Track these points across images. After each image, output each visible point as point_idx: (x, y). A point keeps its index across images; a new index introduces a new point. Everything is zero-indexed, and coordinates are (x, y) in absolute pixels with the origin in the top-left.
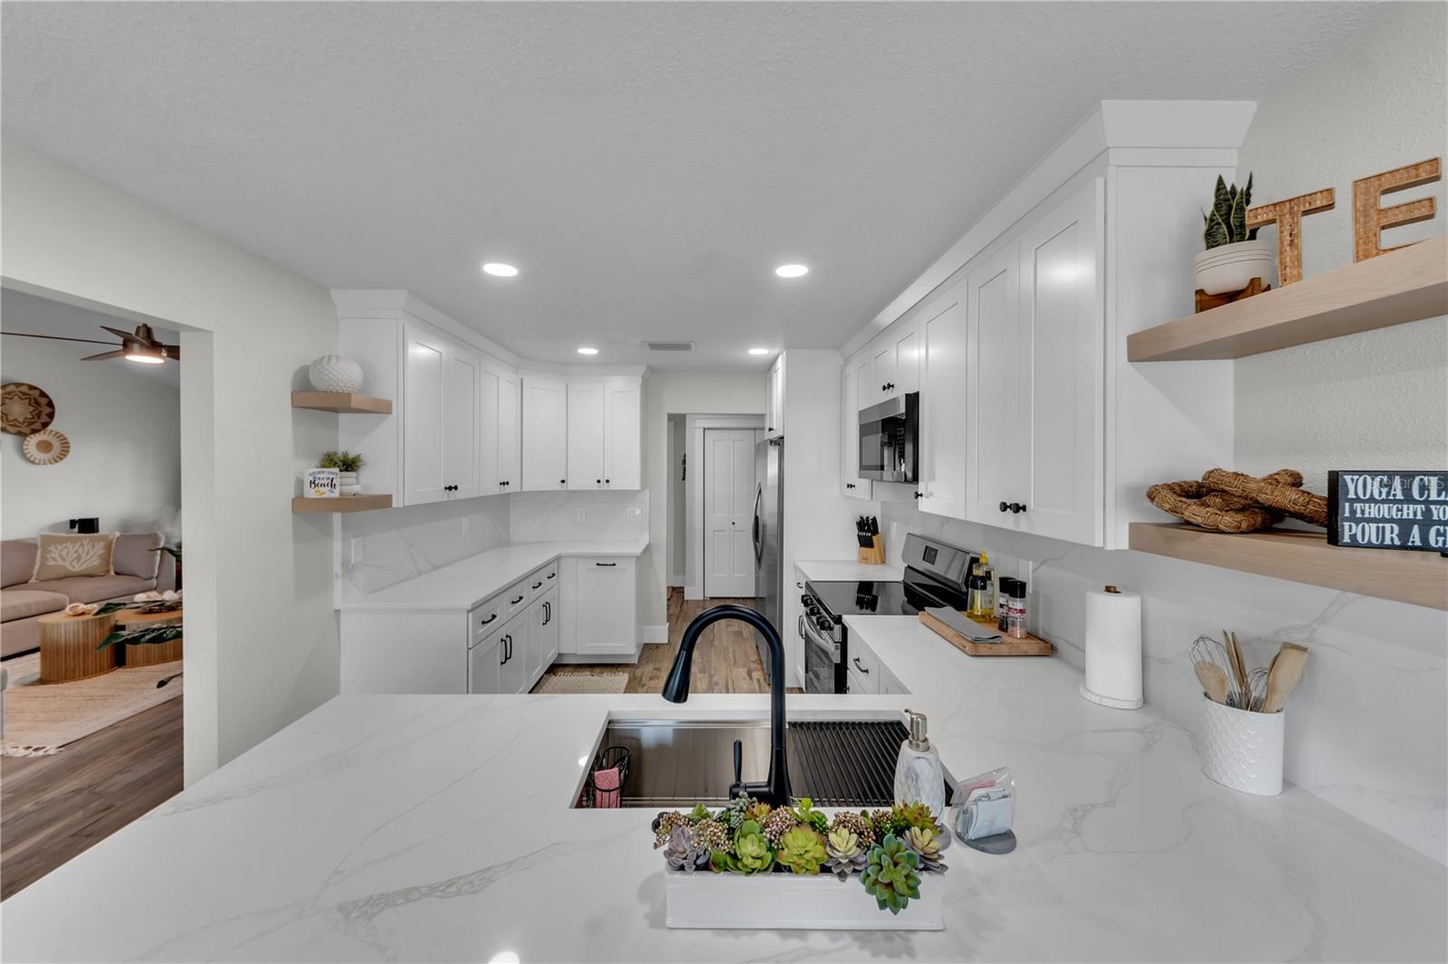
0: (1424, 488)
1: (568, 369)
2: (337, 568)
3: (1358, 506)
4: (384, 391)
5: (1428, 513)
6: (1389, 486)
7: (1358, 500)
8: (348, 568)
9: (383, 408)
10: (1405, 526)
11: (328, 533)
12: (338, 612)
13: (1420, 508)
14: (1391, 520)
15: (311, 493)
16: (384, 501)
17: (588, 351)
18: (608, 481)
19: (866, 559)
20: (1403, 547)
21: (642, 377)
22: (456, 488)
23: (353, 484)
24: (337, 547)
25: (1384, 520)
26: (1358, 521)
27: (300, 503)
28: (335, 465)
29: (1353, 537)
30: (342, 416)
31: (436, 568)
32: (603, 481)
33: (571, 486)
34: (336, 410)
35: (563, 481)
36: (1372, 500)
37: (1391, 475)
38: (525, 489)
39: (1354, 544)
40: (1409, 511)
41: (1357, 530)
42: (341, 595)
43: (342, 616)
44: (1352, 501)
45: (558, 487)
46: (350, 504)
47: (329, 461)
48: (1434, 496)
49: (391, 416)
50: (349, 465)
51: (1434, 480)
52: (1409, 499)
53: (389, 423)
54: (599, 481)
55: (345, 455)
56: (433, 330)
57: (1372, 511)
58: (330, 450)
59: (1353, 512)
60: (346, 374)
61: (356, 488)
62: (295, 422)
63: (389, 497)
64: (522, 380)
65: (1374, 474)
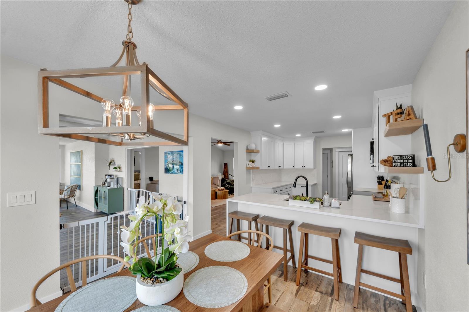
0: (403, 157)
1: (295, 139)
2: (251, 180)
3: (395, 161)
4: (259, 149)
5: (403, 161)
6: (399, 157)
7: (395, 160)
8: (253, 180)
9: (258, 152)
10: (401, 163)
11: (250, 173)
12: (251, 187)
13: (403, 160)
14: (399, 163)
15: (248, 166)
16: (258, 168)
17: (298, 135)
18: (305, 166)
19: (380, 188)
20: (401, 166)
21: (314, 140)
22: (270, 166)
23: (254, 165)
24: (251, 176)
25: (398, 163)
26: (395, 163)
27: (247, 167)
28: (251, 162)
29: (394, 166)
30: (252, 153)
31: (266, 183)
32: (303, 166)
33: (296, 167)
34: (251, 153)
35: (293, 166)
36: (397, 160)
37: (399, 156)
38: (284, 168)
39: (395, 166)
40: (402, 161)
41: (395, 164)
42: (252, 184)
43: (252, 188)
44: (394, 160)
45: (292, 168)
46: (253, 168)
47: (250, 161)
48: (404, 159)
49: (260, 153)
50: (253, 162)
51: (404, 156)
52: (401, 159)
53: (259, 154)
54: (302, 166)
55: (252, 160)
56: (265, 136)
57: (397, 161)
58: (250, 159)
59: (394, 162)
60: (253, 147)
61: (254, 166)
62: (246, 154)
63: (259, 167)
64: (284, 143)
65: (397, 156)
